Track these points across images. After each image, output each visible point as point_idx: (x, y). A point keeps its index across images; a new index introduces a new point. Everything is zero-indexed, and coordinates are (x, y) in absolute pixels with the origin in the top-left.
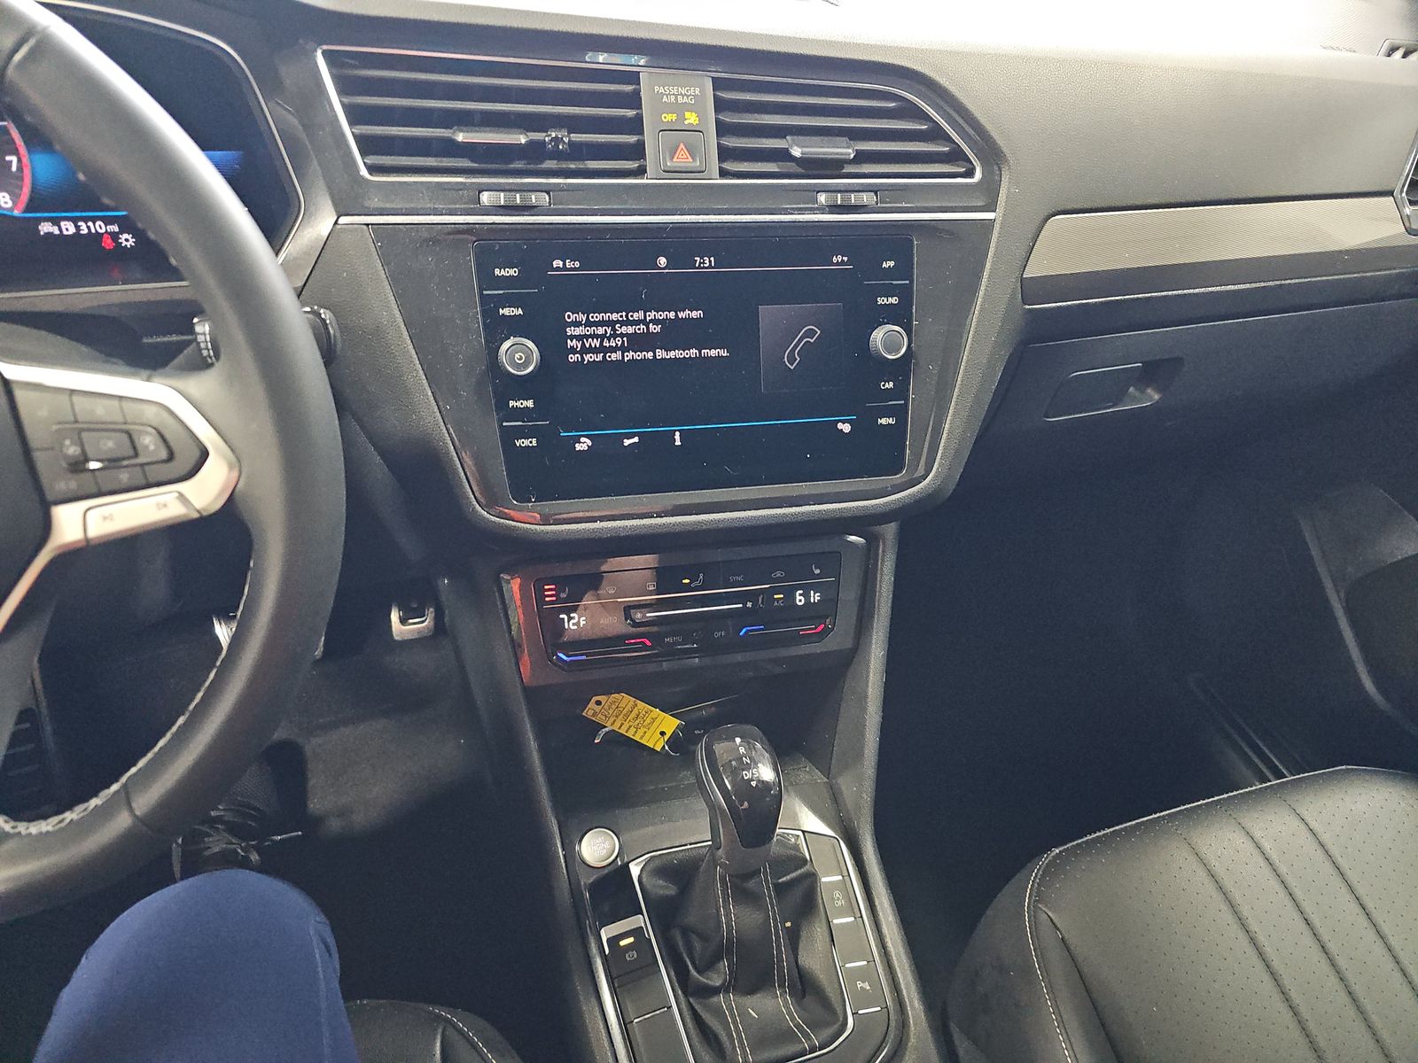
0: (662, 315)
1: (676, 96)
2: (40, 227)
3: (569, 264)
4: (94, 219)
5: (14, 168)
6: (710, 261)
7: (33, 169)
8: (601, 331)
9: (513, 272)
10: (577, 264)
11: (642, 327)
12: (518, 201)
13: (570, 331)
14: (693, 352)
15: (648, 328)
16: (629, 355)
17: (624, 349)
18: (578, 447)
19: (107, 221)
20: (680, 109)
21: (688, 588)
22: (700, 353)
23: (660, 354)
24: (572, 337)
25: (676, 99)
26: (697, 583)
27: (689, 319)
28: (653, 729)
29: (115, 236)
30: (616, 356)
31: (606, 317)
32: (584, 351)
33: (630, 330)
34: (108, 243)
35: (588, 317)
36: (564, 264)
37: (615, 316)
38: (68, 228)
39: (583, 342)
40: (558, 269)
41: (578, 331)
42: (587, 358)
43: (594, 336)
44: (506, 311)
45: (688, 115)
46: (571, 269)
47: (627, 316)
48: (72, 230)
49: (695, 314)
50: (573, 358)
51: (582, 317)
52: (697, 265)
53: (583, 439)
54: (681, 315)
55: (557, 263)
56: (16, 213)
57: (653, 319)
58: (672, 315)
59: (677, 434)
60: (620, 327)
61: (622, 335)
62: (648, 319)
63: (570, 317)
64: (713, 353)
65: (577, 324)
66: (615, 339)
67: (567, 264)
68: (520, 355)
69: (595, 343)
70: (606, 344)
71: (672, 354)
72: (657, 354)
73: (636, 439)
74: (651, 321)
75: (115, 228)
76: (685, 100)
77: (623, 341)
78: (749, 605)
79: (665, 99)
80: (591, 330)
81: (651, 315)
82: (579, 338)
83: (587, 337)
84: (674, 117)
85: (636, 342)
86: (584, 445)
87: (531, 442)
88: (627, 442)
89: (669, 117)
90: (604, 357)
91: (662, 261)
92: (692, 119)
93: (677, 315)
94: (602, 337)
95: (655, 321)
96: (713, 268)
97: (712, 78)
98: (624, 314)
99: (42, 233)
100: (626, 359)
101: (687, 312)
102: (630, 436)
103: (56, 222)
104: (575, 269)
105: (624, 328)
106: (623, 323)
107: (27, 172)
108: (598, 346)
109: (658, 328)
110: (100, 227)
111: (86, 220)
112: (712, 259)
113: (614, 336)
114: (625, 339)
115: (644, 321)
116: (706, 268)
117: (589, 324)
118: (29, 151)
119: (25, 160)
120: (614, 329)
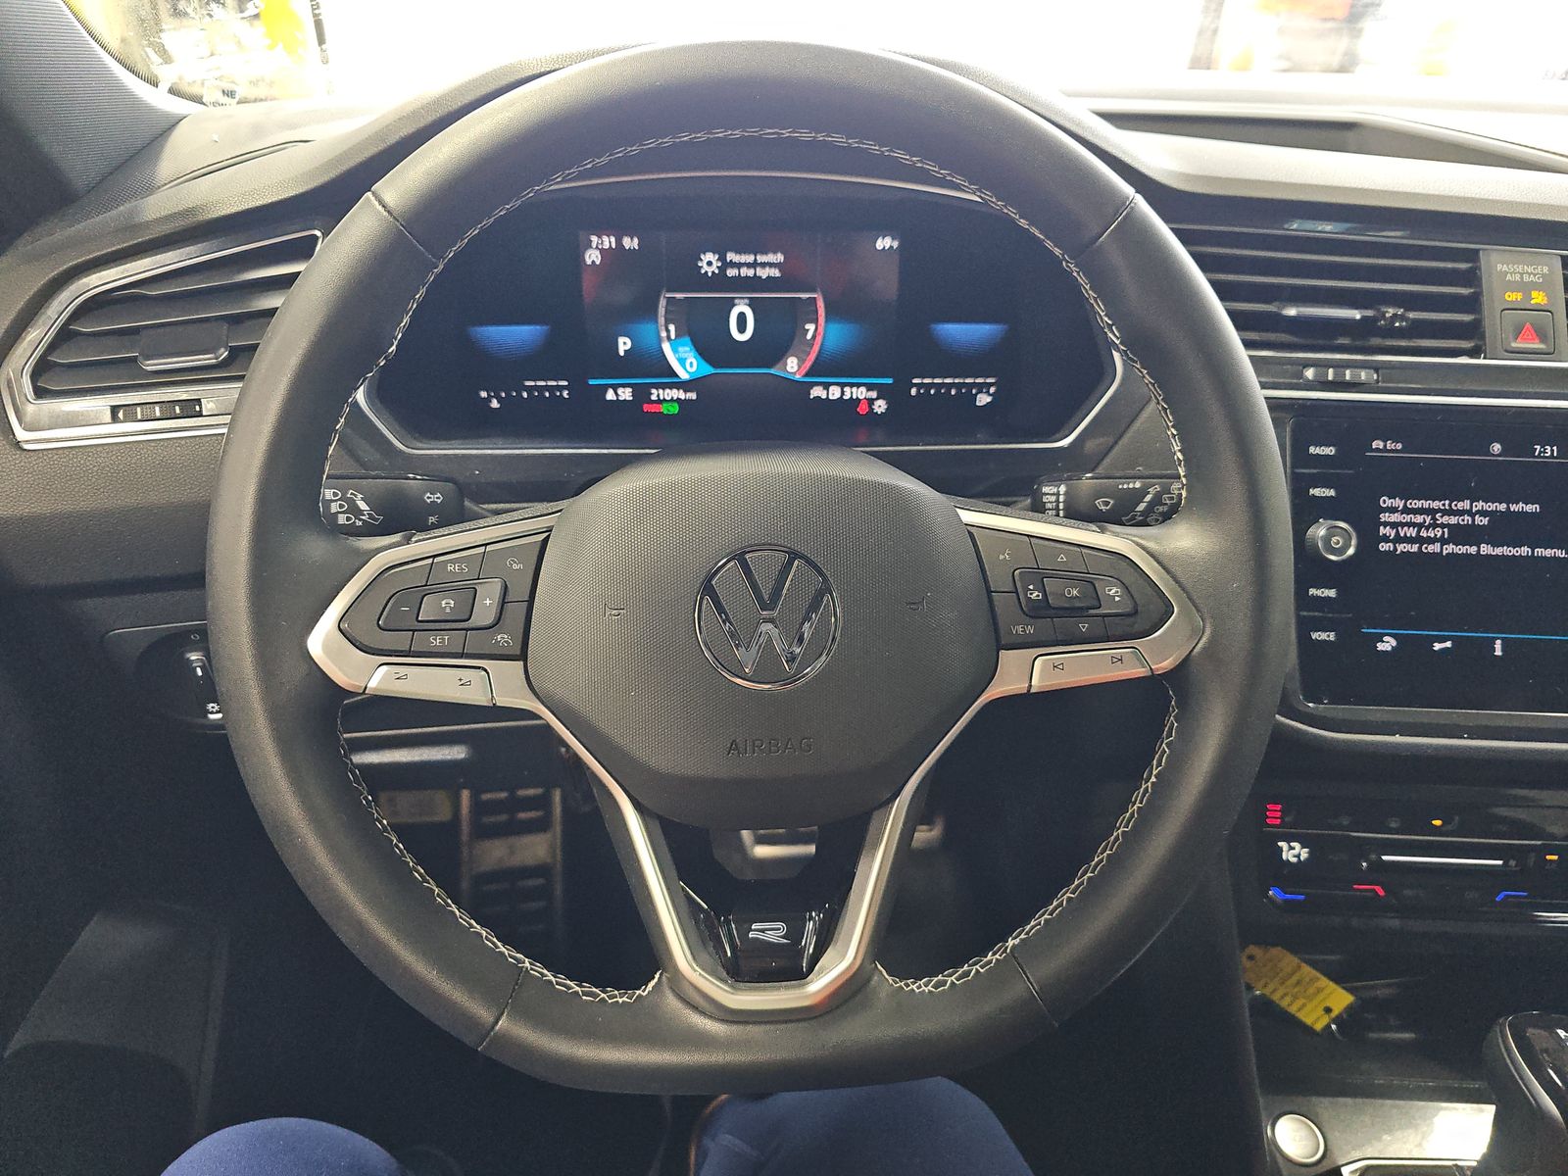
0: (1491, 507)
1: (1522, 274)
2: (812, 391)
3: (1390, 445)
4: (858, 385)
5: (809, 336)
6: (1552, 451)
7: (824, 338)
8: (1419, 519)
9: (1330, 451)
10: (1399, 446)
11: (1466, 517)
12: (1348, 378)
13: (1384, 517)
14: (1525, 551)
15: (1474, 520)
16: (1449, 549)
17: (1443, 541)
18: (1381, 647)
19: (870, 387)
20: (1526, 288)
21: (1436, 831)
22: (1533, 552)
23: (1486, 549)
24: (1385, 524)
25: (1522, 278)
26: (1449, 827)
27: (1523, 513)
28: (1315, 1002)
29: (871, 401)
30: (1435, 548)
31: (1426, 504)
32: (1398, 539)
33: (1453, 520)
34: (863, 409)
35: (1405, 503)
36: (1385, 446)
37: (1436, 505)
38: (835, 393)
39: (1398, 531)
40: (1378, 450)
41: (1395, 518)
42: (1401, 548)
43: (1410, 525)
44: (1316, 492)
45: (1534, 294)
46: (1392, 451)
47: (1450, 505)
48: (837, 395)
49: (1530, 508)
50: (1384, 547)
51: (1399, 503)
52: (1536, 454)
53: (1386, 639)
54: (1514, 508)
55: (1377, 444)
56: (797, 377)
57: (1479, 510)
58: (1502, 507)
59: (1499, 642)
60: (1442, 517)
61: (1443, 526)
62: (1474, 509)
63: (1386, 502)
64: (1549, 553)
65: (1393, 510)
66: (1434, 529)
67: (1388, 445)
68: (1337, 540)
69: (1412, 532)
70: (1424, 533)
71: (1498, 551)
72: (1482, 549)
73: (1448, 644)
74: (1478, 512)
75: (873, 394)
76: (1532, 278)
77: (1444, 532)
78: (1512, 863)
79: (1509, 277)
80: (1408, 518)
81: (1479, 505)
82: (1394, 525)
83: (1403, 525)
84: (1519, 296)
85: (1459, 534)
86: (1387, 644)
87: (1329, 636)
88: (1437, 646)
89: (1513, 297)
90: (1420, 548)
91: (1497, 447)
92: (1538, 298)
93: (1508, 507)
94: (1420, 526)
95: (1483, 513)
96: (1556, 458)
97: (1561, 256)
98: (1447, 502)
99: (812, 397)
100: (1444, 553)
101: (1521, 505)
102: (1442, 640)
103: (826, 386)
104: (1396, 451)
105: (1446, 518)
106: (1445, 512)
107: (819, 339)
108: (1414, 535)
109: (1485, 521)
110: (861, 393)
111: (851, 385)
112: (1555, 448)
113: (1434, 525)
114: (1446, 530)
115: (1469, 513)
116: (1547, 457)
117: (1406, 511)
118: (827, 320)
119: (821, 329)
120: (1434, 519)
